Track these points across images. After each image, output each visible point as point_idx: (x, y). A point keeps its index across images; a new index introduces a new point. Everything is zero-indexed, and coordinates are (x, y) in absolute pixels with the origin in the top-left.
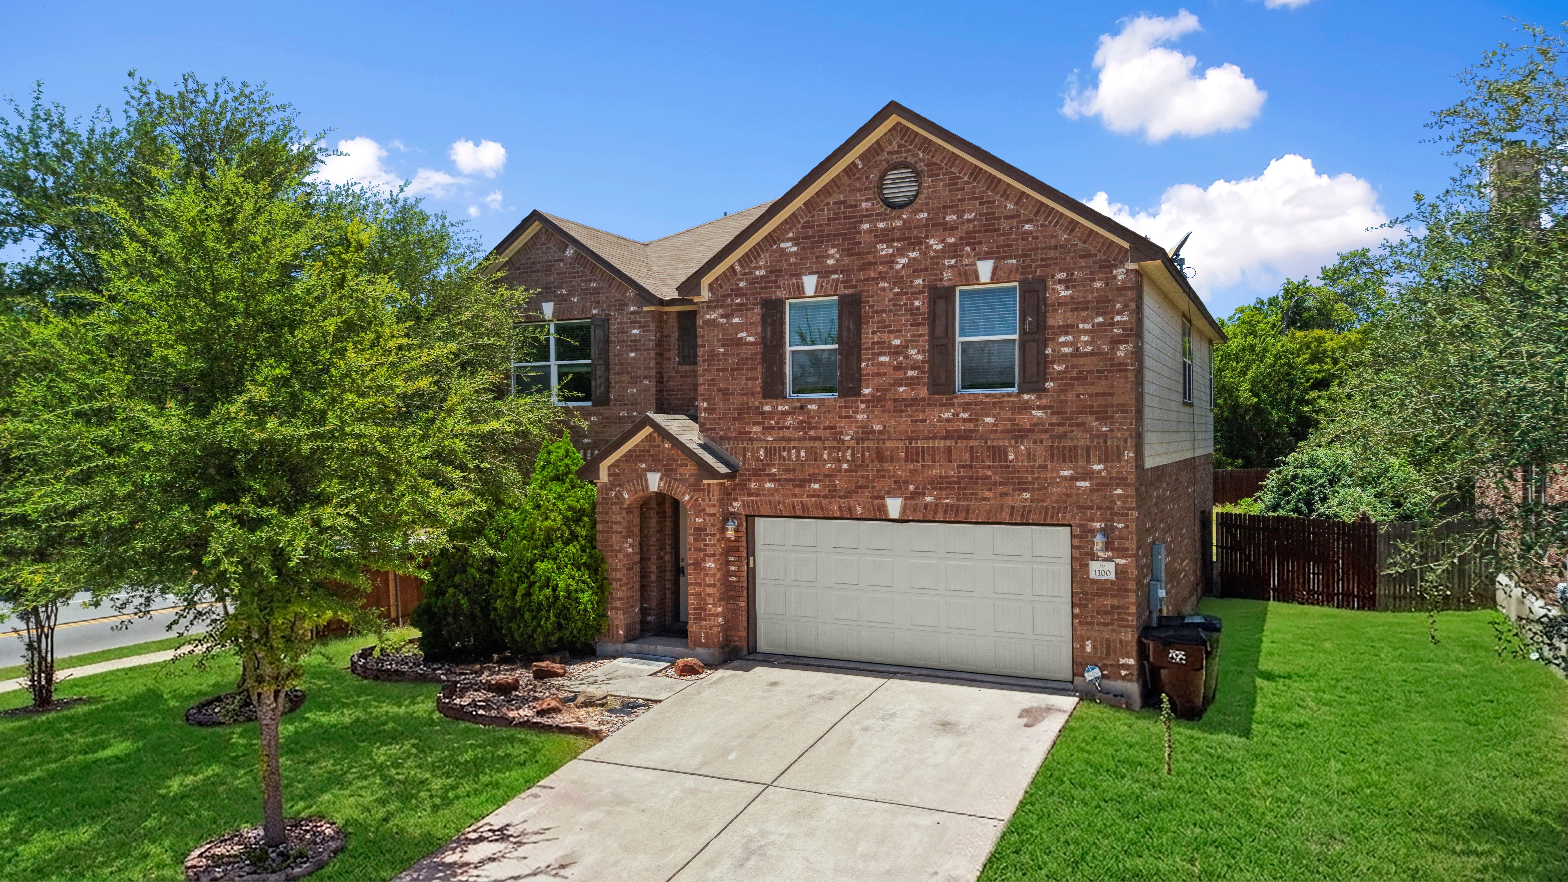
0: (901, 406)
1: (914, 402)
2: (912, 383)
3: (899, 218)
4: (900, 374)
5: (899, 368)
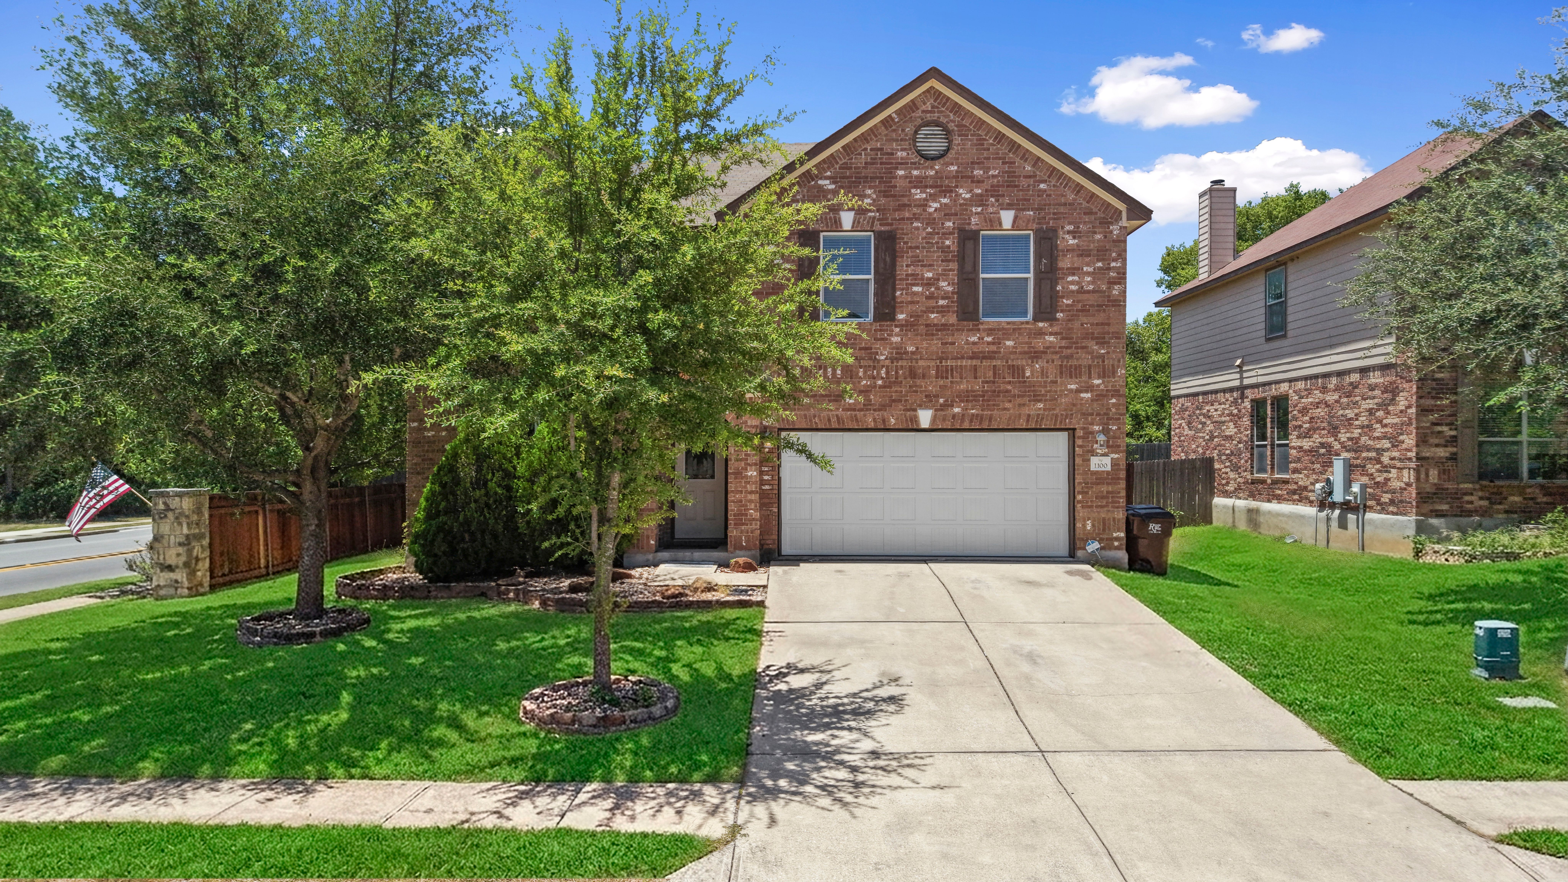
0: (932, 330)
1: (945, 327)
2: (942, 310)
3: (932, 168)
4: (932, 303)
5: (930, 297)
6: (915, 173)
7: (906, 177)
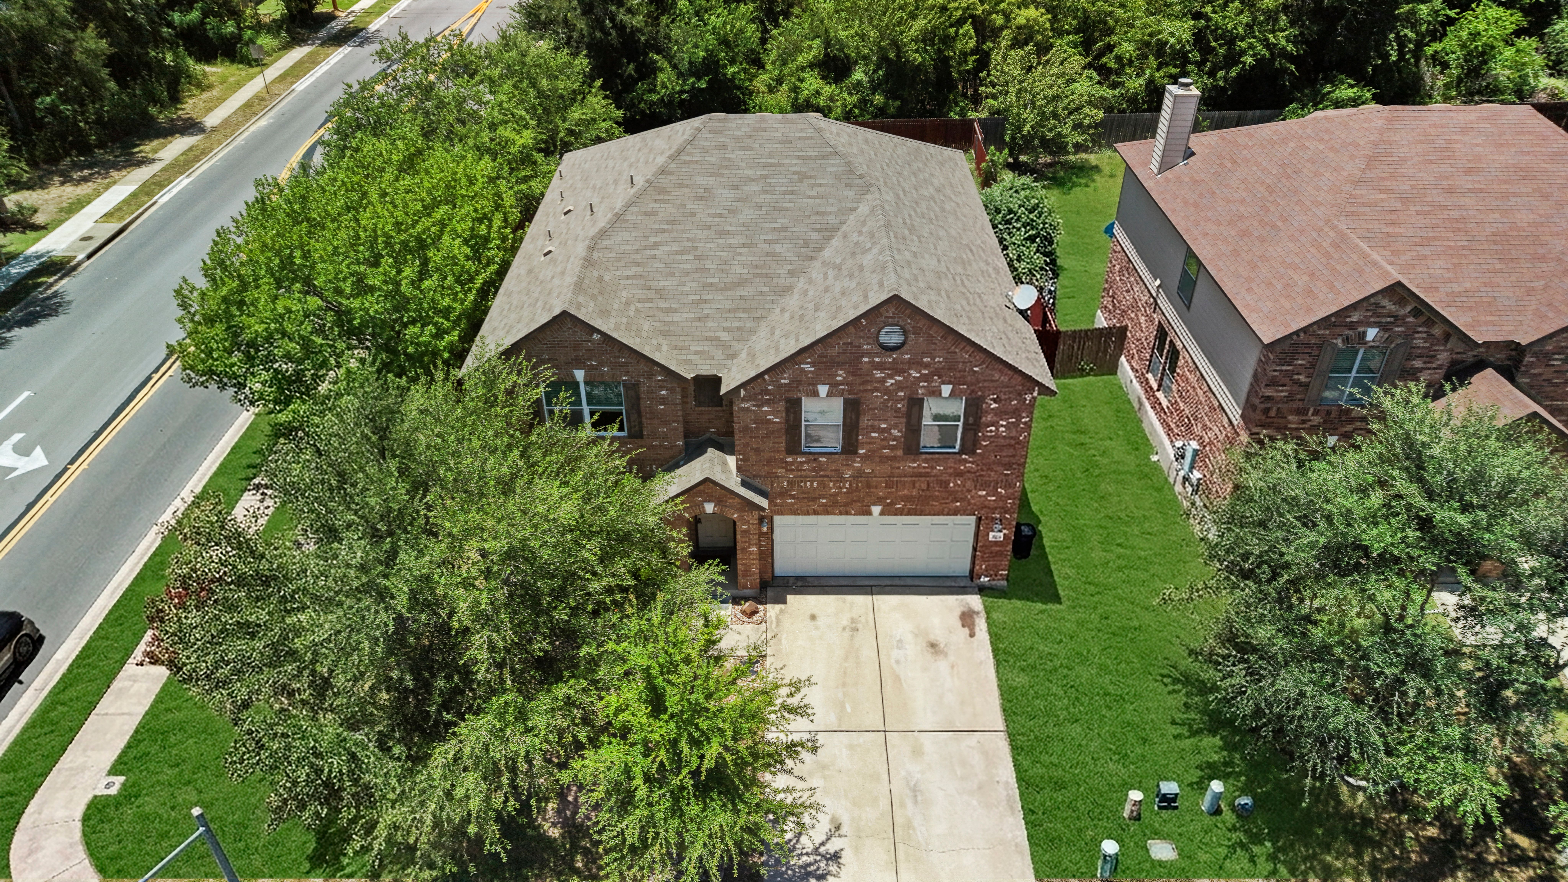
0: (884, 459)
1: (894, 458)
2: (892, 448)
3: (890, 356)
4: (885, 443)
5: (884, 440)
6: (877, 360)
7: (869, 362)
